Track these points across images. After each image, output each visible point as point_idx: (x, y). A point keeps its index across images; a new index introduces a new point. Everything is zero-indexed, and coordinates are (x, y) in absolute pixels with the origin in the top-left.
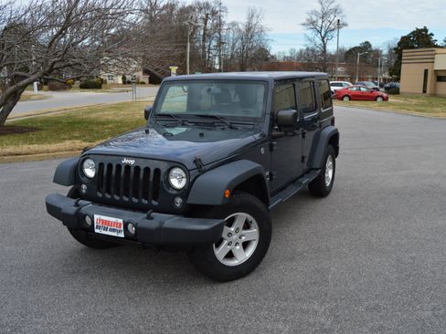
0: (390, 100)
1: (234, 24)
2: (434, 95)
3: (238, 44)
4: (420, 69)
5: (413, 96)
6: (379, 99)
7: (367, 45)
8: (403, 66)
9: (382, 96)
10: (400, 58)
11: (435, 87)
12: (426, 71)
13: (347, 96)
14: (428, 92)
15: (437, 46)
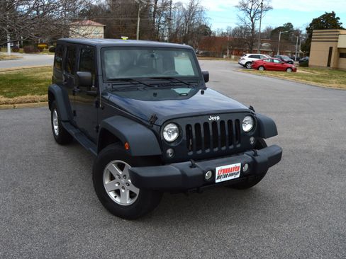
0: (298, 71)
1: (179, 4)
2: (337, 69)
3: (182, 21)
4: (326, 46)
5: (319, 68)
6: (289, 70)
7: (289, 26)
8: (312, 44)
9: (291, 68)
10: (310, 36)
11: (338, 62)
12: (331, 49)
13: (262, 66)
14: (332, 66)
15: (342, 28)
